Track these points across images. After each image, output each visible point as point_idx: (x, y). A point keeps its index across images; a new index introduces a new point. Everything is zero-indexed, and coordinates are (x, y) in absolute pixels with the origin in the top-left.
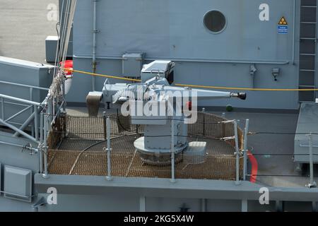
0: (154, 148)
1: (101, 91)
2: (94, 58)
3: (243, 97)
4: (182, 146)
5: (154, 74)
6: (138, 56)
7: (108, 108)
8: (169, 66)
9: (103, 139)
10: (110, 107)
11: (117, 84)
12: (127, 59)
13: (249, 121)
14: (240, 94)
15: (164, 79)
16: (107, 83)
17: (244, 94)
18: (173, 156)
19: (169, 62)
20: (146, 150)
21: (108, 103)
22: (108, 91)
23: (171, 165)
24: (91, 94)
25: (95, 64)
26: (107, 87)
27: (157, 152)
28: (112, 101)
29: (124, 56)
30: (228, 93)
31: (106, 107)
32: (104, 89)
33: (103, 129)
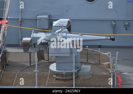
0: (62, 70)
1: (30, 37)
2: (20, 18)
3: (113, 39)
4: (78, 68)
5: (61, 27)
6: (46, 16)
7: (35, 47)
8: (69, 22)
9: (29, 65)
10: (36, 46)
11: (39, 33)
12: (40, 19)
13: (118, 53)
14: (112, 37)
15: (66, 30)
16: (33, 33)
17: (113, 37)
18: (74, 74)
19: (68, 20)
20: (57, 71)
21: (35, 44)
22: (34, 37)
23: (72, 79)
24: (24, 39)
25: (21, 22)
26: (34, 35)
27: (64, 72)
28: (37, 43)
29: (38, 17)
30: (104, 37)
31: (33, 46)
32: (32, 36)
33: (29, 60)
